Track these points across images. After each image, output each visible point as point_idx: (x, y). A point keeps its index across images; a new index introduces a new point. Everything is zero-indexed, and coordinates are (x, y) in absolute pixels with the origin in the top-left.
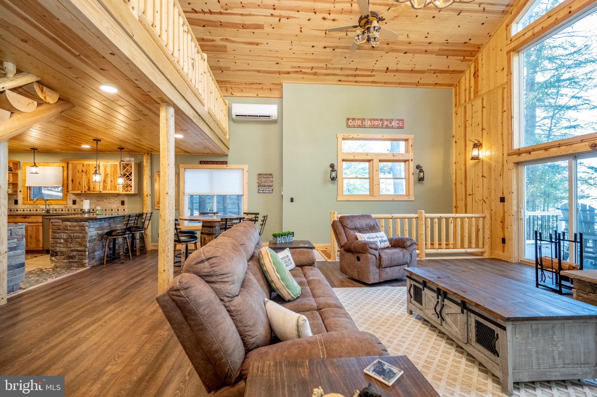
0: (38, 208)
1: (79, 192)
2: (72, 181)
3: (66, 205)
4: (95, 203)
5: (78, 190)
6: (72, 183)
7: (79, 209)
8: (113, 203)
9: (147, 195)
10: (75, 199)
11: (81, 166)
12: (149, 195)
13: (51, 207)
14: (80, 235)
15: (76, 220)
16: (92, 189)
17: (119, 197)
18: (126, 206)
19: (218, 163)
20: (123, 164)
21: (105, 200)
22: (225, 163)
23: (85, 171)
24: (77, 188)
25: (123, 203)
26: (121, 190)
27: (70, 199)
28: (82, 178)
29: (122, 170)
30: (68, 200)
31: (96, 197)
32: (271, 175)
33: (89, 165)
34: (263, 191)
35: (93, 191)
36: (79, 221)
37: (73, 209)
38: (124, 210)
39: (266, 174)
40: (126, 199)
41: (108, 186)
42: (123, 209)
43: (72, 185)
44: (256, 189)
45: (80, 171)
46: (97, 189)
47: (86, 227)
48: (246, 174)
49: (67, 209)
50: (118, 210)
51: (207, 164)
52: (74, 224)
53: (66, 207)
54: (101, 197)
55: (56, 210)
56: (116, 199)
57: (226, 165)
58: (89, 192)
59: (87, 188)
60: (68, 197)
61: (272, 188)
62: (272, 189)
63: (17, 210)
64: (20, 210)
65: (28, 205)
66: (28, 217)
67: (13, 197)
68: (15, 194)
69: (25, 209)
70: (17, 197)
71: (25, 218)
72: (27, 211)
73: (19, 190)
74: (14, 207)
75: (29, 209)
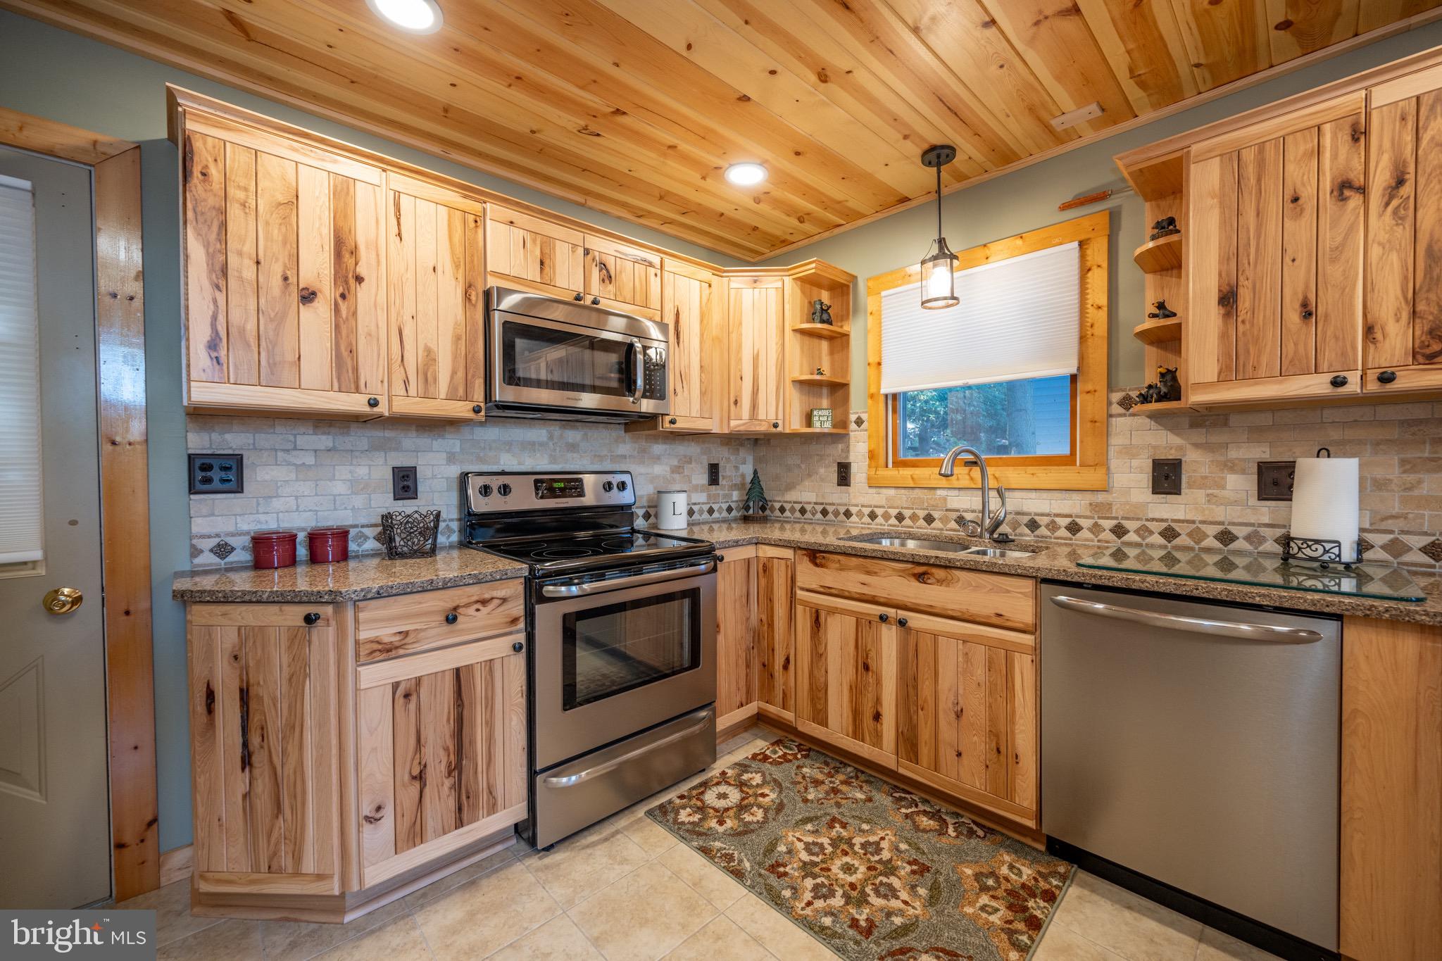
0: (935, 507)
1: (1317, 385)
2: (1228, 299)
3: (1101, 498)
7: (1212, 530)
10: (1172, 455)
11: (1328, 138)
13: (1018, 504)
23: (1379, 182)
24: (1269, 356)
27: (1129, 451)
28: (1336, 253)
30: (1114, 463)
37: (1157, 527)
43: (1224, 336)
45: (1315, 191)
49: (1108, 524)
53: (1101, 510)
55: (1033, 525)
59: (1402, 337)
60: (1117, 441)
63: (848, 514)
64: (860, 514)
65: (892, 492)
66: (940, 573)
67: (836, 452)
68: (839, 436)
69: (879, 512)
70: (847, 450)
71: (921, 577)
72: (886, 516)
73: (853, 417)
74: (835, 495)
75: (894, 512)
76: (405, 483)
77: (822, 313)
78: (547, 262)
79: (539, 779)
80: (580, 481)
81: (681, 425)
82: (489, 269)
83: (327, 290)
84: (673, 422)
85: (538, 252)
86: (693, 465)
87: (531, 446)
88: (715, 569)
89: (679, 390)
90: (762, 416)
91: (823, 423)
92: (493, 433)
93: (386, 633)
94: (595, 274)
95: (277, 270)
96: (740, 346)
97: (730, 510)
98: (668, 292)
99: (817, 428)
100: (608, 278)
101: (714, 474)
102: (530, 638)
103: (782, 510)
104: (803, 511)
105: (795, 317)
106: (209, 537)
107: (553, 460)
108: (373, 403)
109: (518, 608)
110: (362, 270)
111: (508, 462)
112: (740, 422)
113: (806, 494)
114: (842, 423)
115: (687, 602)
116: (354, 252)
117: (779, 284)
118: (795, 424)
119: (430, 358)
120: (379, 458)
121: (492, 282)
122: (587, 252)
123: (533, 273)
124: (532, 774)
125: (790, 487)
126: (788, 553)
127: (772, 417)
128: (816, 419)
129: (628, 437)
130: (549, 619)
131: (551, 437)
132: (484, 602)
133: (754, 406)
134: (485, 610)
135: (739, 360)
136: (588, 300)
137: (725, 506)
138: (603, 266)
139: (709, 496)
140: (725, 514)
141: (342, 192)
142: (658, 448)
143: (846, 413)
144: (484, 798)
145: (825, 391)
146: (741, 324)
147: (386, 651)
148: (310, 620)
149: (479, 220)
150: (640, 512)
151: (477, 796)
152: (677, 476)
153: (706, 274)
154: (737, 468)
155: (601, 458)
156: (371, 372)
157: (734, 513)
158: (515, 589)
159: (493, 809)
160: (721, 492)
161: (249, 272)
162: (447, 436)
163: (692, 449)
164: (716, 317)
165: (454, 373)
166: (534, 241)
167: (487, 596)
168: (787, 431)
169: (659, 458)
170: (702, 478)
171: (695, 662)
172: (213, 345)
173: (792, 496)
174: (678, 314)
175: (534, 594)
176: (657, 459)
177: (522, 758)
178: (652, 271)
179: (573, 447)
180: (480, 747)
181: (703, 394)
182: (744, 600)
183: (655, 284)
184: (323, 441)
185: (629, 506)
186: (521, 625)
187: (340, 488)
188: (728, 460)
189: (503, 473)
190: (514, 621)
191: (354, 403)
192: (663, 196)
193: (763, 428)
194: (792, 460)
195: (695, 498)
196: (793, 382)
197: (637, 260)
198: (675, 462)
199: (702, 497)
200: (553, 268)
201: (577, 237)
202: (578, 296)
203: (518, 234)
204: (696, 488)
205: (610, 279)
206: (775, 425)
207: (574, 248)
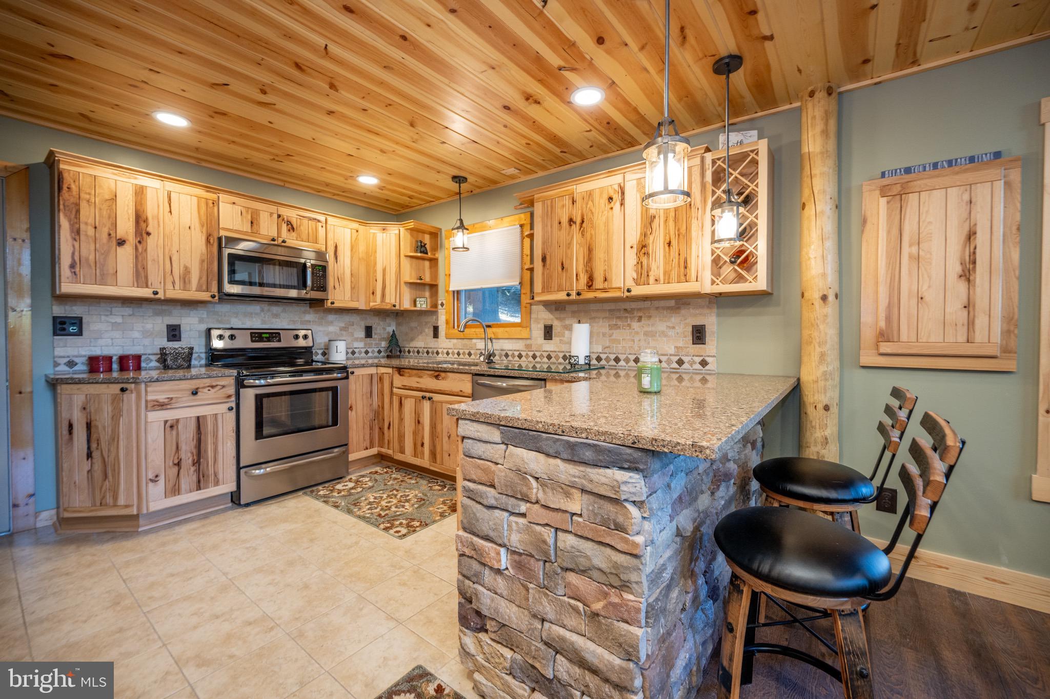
1: (562, 296)
2: (544, 259)
3: (528, 342)
4: (604, 335)
5: (560, 289)
6: (544, 266)
7: (561, 355)
8: (663, 334)
9: (824, 298)
10: (549, 323)
11: (567, 201)
12: (831, 298)
13: (500, 346)
14: (599, 557)
15: (572, 447)
16: (599, 283)
17: (683, 312)
18: (710, 348)
20: (714, 162)
21: (635, 325)
23: (579, 221)
24: (555, 285)
25: (699, 335)
26: (707, 275)
27: (537, 321)
28: (569, 245)
29: (710, 187)
30: (533, 326)
31: (607, 314)
33: (590, 194)
35: (604, 290)
36: (588, 455)
37: (545, 354)
38: (704, 363)
40: (711, 320)
41: (654, 266)
42: (698, 359)
43: (543, 274)
45: (565, 221)
46: (618, 281)
47: (634, 511)
49: (531, 354)
50: (680, 362)
52: (565, 470)
53: (528, 347)
54: (622, 314)
55: (507, 355)
56: (674, 319)
58: (590, 295)
59: (584, 279)
60: (533, 316)
63: (438, 353)
64: (443, 353)
65: (455, 341)
66: (443, 374)
67: (431, 320)
68: (433, 311)
69: (450, 351)
70: (437, 319)
71: (437, 377)
72: (453, 354)
73: (440, 302)
74: (432, 343)
75: (456, 351)
76: (174, 333)
77: (422, 248)
78: (255, 222)
79: (242, 471)
80: (279, 334)
81: (336, 305)
82: (221, 226)
83: (131, 239)
84: (332, 303)
85: (249, 217)
86: (355, 326)
87: (250, 315)
88: (347, 378)
89: (337, 286)
90: (387, 300)
91: (423, 304)
92: (225, 308)
93: (162, 398)
94: (284, 227)
95: (105, 231)
96: (375, 264)
97: (379, 352)
98: (330, 235)
99: (419, 307)
100: (291, 228)
101: (369, 332)
102: (238, 405)
103: (409, 352)
104: (418, 352)
105: (407, 249)
106: (64, 357)
107: (264, 322)
108: (156, 293)
109: (232, 390)
110: (150, 229)
111: (236, 323)
112: (376, 303)
113: (419, 343)
114: (435, 306)
115: (330, 393)
116: (146, 221)
117: (397, 232)
118: (407, 305)
119: (187, 271)
120: (159, 320)
121: (223, 233)
122: (279, 216)
123: (247, 227)
124: (239, 468)
125: (412, 340)
126: (390, 370)
127: (393, 302)
128: (418, 303)
129: (311, 310)
130: (248, 396)
131: (262, 310)
132: (213, 387)
133: (383, 295)
134: (213, 391)
135: (375, 271)
136: (280, 240)
137: (376, 350)
138: (289, 223)
139: (365, 344)
140: (376, 354)
141: (140, 192)
142: (331, 317)
143: (437, 300)
144: (212, 478)
145: (427, 288)
146: (376, 252)
147: (161, 406)
148: (123, 390)
149: (216, 203)
150: (320, 352)
151: (208, 476)
152: (344, 333)
153: (355, 225)
154: (385, 329)
155: (294, 322)
156: (155, 277)
157: (382, 354)
158: (230, 381)
159: (217, 483)
160: (374, 342)
161: (91, 231)
162: (199, 309)
163: (355, 318)
164: (362, 248)
165: (200, 278)
166: (247, 212)
167: (214, 384)
168: (402, 309)
169: (332, 322)
170: (362, 334)
171: (335, 423)
172: (72, 266)
173: (413, 344)
174: (336, 247)
175: (240, 384)
177: (234, 461)
178: (320, 224)
179: (276, 316)
180: (210, 453)
181: (352, 288)
182: (369, 395)
183: (321, 232)
184: (128, 311)
185: (311, 347)
186: (233, 399)
187: (136, 334)
188: (379, 324)
189: (232, 329)
190: (229, 396)
191: (146, 293)
192: (327, 185)
193: (388, 307)
194: (414, 324)
195: (356, 345)
196: (406, 283)
197: (310, 219)
198: (343, 325)
199: (361, 345)
200: (258, 225)
201: (273, 208)
202: (273, 240)
203: (238, 209)
204: (357, 340)
205: (293, 229)
206: (394, 306)
207: (271, 214)
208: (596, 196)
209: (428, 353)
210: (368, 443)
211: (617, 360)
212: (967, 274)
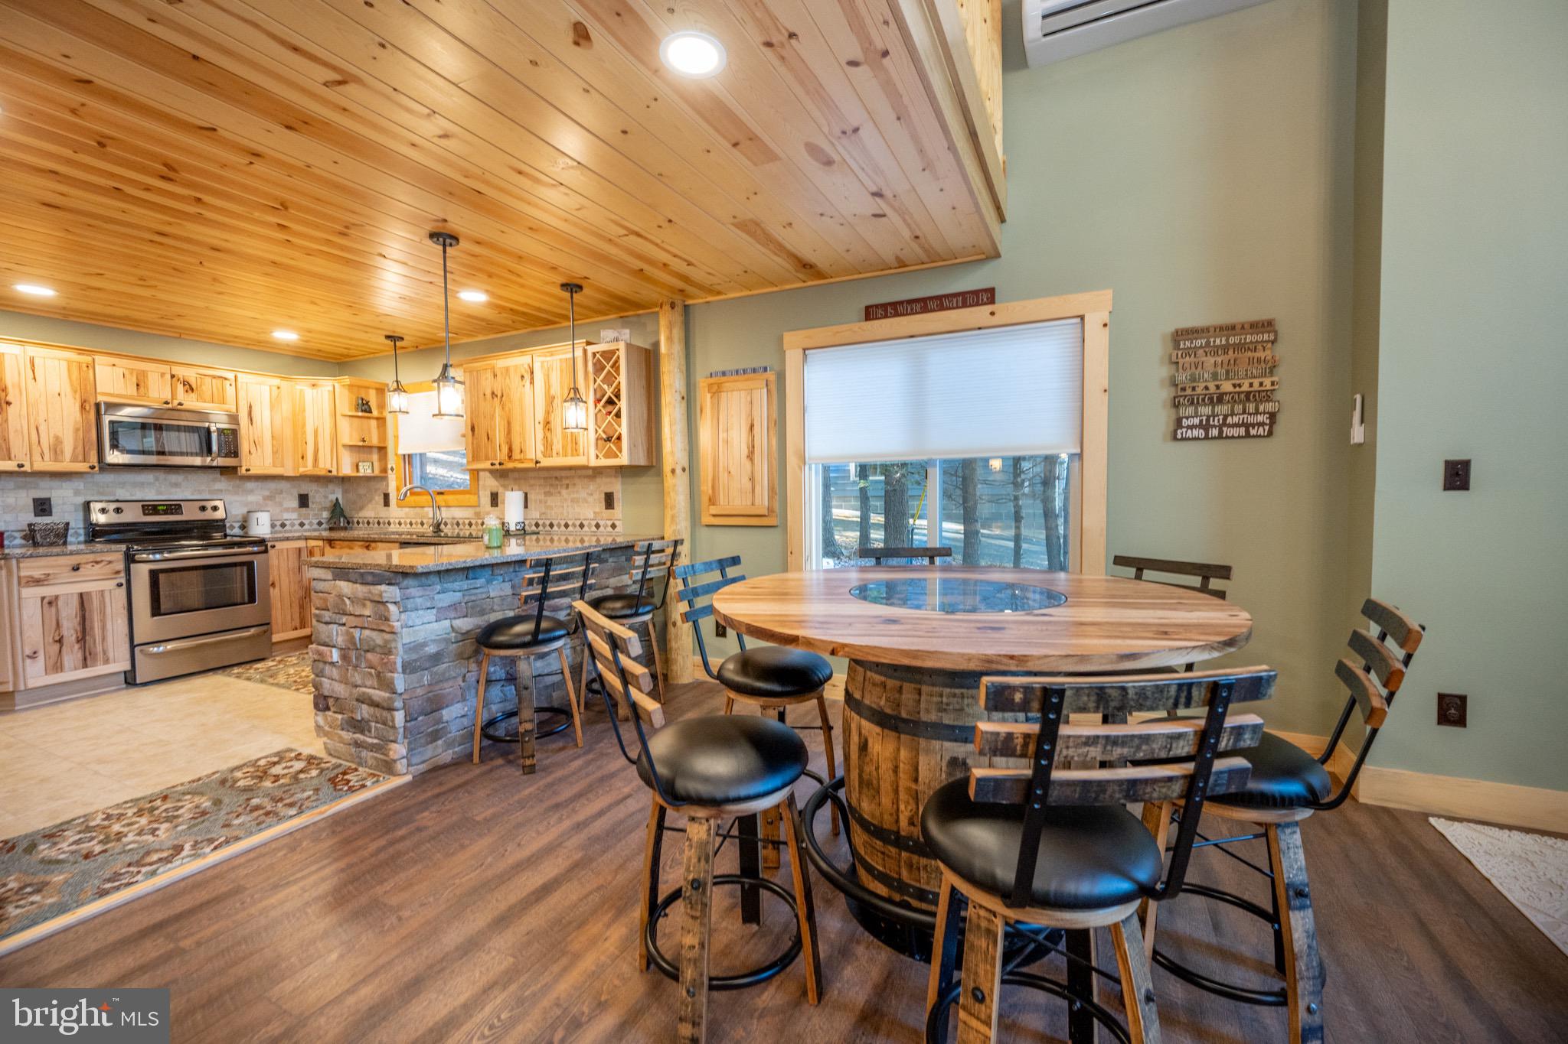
0: (423, 517)
1: (488, 465)
2: (472, 429)
3: (477, 510)
4: (541, 502)
5: (487, 459)
6: (473, 435)
7: (502, 525)
8: (585, 501)
9: (673, 471)
10: (494, 490)
11: (489, 375)
12: (679, 471)
13: (445, 514)
14: (378, 638)
15: (362, 575)
16: (516, 455)
17: (598, 480)
18: (618, 511)
19: (946, 303)
20: (594, 354)
21: (564, 492)
22: (986, 296)
23: (499, 395)
25: (609, 501)
26: (592, 452)
27: (484, 487)
28: (493, 417)
29: (591, 376)
30: (481, 493)
31: (542, 482)
32: (1267, 326)
33: (507, 369)
34: (1206, 427)
35: (521, 461)
36: (370, 578)
38: (614, 526)
39: (1230, 329)
40: (617, 487)
41: (555, 441)
42: (609, 523)
43: (472, 443)
44: (1161, 418)
45: (488, 393)
46: (531, 454)
47: (392, 608)
48: (1098, 340)
49: (480, 522)
50: (598, 526)
51: (896, 315)
53: (478, 515)
54: (554, 482)
56: (592, 487)
57: (988, 308)
58: (510, 465)
59: (505, 450)
60: (480, 482)
61: (1270, 407)
62: (1273, 416)
63: (389, 523)
64: (395, 523)
65: (407, 509)
66: (373, 545)
67: (381, 486)
68: (383, 478)
69: (402, 521)
70: (387, 486)
71: (367, 548)
72: (406, 524)
73: (389, 466)
74: (383, 513)
75: (408, 521)
76: (43, 507)
77: (364, 407)
78: (142, 384)
79: (137, 650)
80: (180, 506)
81: (253, 472)
82: (98, 390)
84: (248, 470)
85: (134, 380)
86: (284, 495)
87: (142, 484)
88: (266, 551)
89: (253, 450)
90: (321, 465)
91: (365, 470)
92: (109, 478)
93: (37, 573)
94: (180, 388)
96: (304, 425)
97: (320, 524)
98: (242, 394)
99: (361, 473)
100: (189, 388)
101: (304, 501)
102: (129, 582)
103: (358, 523)
104: (368, 523)
105: (345, 405)
107: (159, 493)
108: (20, 465)
109: (121, 566)
110: (10, 398)
111: (122, 494)
112: (308, 468)
113: (368, 513)
114: (384, 470)
115: (245, 568)
116: (5, 390)
117: (331, 388)
118: (347, 470)
119: (58, 441)
120: (23, 493)
121: (101, 399)
122: (173, 376)
123: (132, 390)
124: (133, 647)
125: (361, 508)
126: (320, 543)
127: (328, 467)
128: (361, 468)
129: (223, 478)
130: (141, 573)
131: (157, 479)
132: (97, 562)
133: (316, 460)
134: (97, 567)
135: (304, 433)
136: (176, 402)
137: (315, 522)
138: (186, 383)
139: (300, 515)
140: (316, 526)
142: (250, 485)
143: (386, 464)
144: (100, 656)
145: (375, 450)
146: (304, 411)
147: (37, 582)
149: (90, 366)
150: (237, 525)
151: (96, 654)
152: (270, 503)
153: (276, 382)
154: (326, 497)
155: (200, 492)
156: (19, 449)
157: (323, 526)
158: (120, 556)
159: (107, 661)
160: (311, 513)
162: (74, 480)
163: (283, 485)
164: (286, 407)
165: (75, 448)
166: (131, 374)
167: (99, 559)
168: (340, 475)
170: (295, 503)
171: (252, 600)
173: (361, 514)
174: (250, 407)
175: (130, 559)
176: (251, 491)
177: (127, 639)
178: (228, 383)
179: (176, 485)
180: (97, 631)
181: (274, 453)
182: (297, 570)
183: (230, 391)
185: (223, 521)
186: (123, 574)
188: (317, 492)
189: (117, 501)
190: (118, 572)
191: (9, 466)
192: (236, 337)
193: (323, 473)
194: (362, 491)
195: (286, 516)
196: (344, 446)
197: (214, 377)
198: (267, 493)
199: (294, 516)
200: (146, 387)
201: (165, 368)
202: (167, 403)
203: (119, 371)
204: (287, 510)
205: (192, 390)
206: (330, 471)
207: (163, 375)
208: (512, 371)
209: (379, 523)
210: (297, 623)
211: (551, 525)
212: (750, 456)
